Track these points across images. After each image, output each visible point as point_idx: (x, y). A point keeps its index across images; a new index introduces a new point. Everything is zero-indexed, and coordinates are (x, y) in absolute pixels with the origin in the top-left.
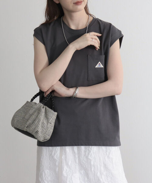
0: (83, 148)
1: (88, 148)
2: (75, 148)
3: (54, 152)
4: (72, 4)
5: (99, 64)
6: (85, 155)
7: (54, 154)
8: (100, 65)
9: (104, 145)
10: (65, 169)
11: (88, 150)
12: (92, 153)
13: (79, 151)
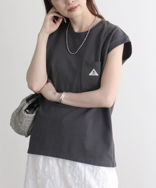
5: (94, 71)
6: (69, 171)
8: (94, 73)
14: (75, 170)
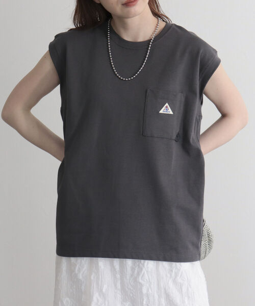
0: (129, 262)
1: (138, 264)
2: (116, 262)
3: (78, 266)
4: (120, 6)
5: (167, 107)
6: (132, 275)
7: (79, 270)
8: (167, 110)
9: (165, 260)
10: (95, 299)
11: (139, 266)
12: (146, 272)
13: (122, 267)
14: (143, 272)
